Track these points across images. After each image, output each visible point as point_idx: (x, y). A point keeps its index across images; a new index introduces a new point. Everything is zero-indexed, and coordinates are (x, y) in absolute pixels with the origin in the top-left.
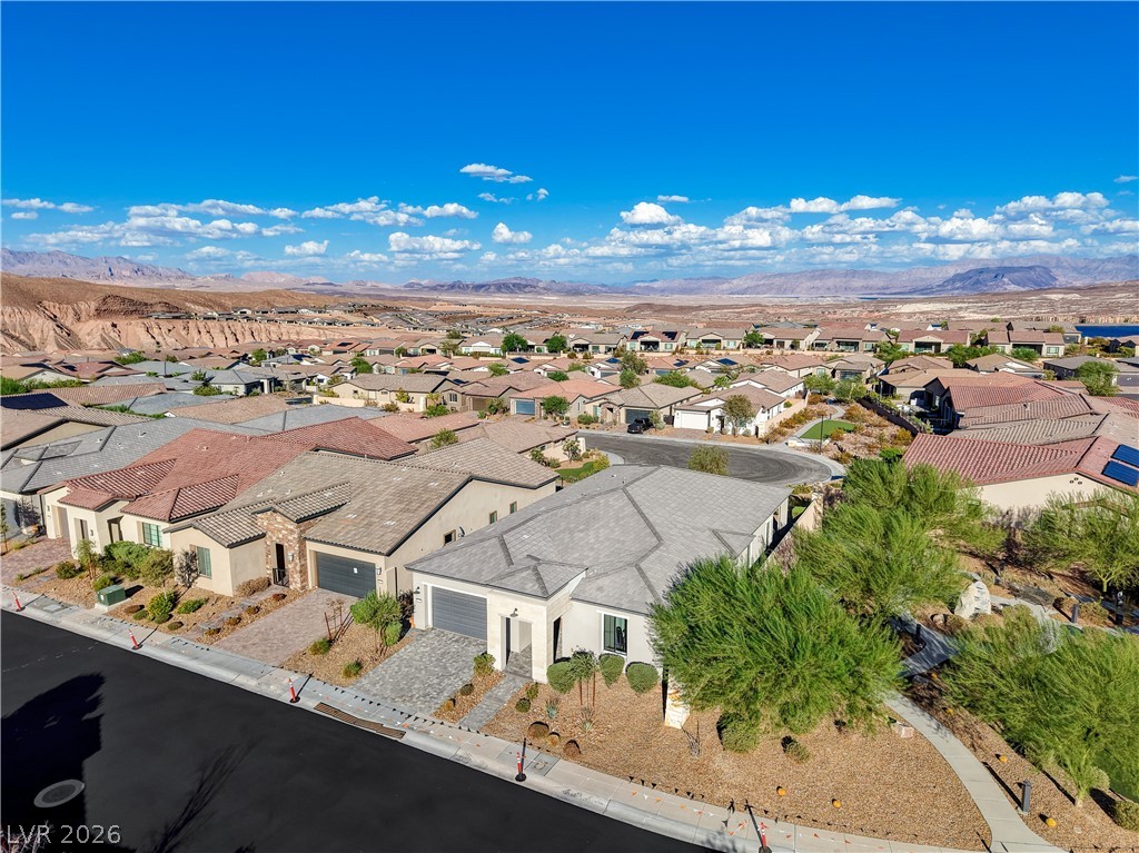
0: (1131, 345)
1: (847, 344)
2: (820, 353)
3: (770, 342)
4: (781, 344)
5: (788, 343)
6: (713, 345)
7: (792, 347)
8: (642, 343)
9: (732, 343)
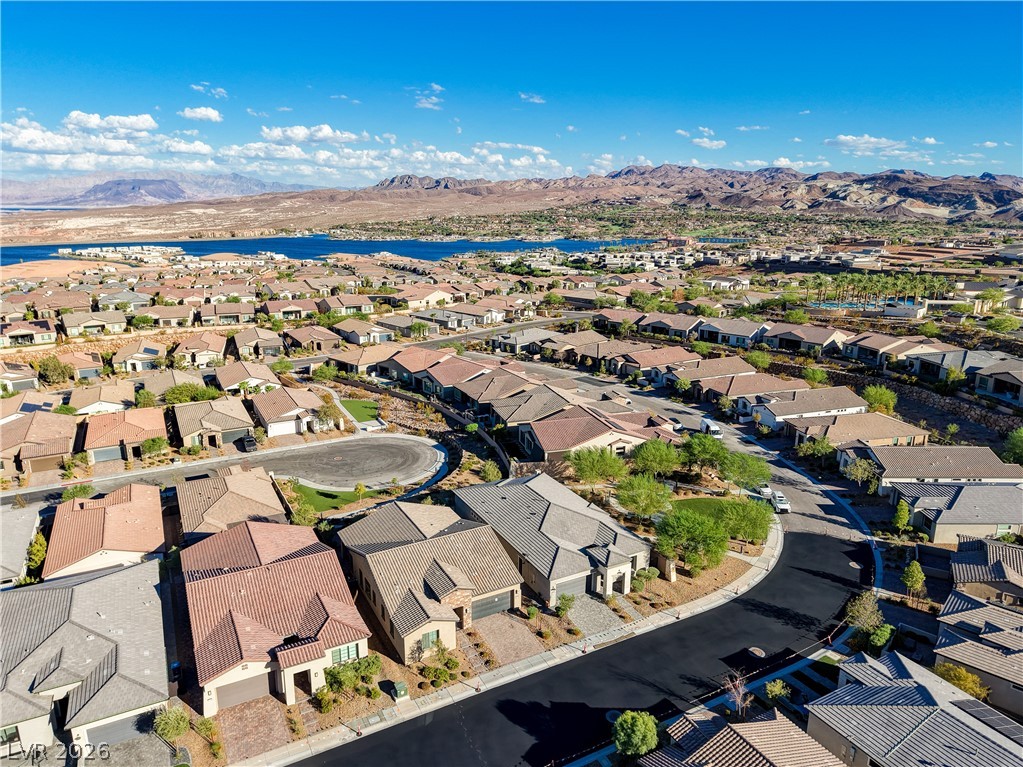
0: (406, 301)
1: (226, 317)
2: (211, 328)
3: (156, 322)
4: (167, 323)
5: (174, 322)
6: (95, 330)
7: (180, 324)
8: (11, 337)
9: (117, 326)
